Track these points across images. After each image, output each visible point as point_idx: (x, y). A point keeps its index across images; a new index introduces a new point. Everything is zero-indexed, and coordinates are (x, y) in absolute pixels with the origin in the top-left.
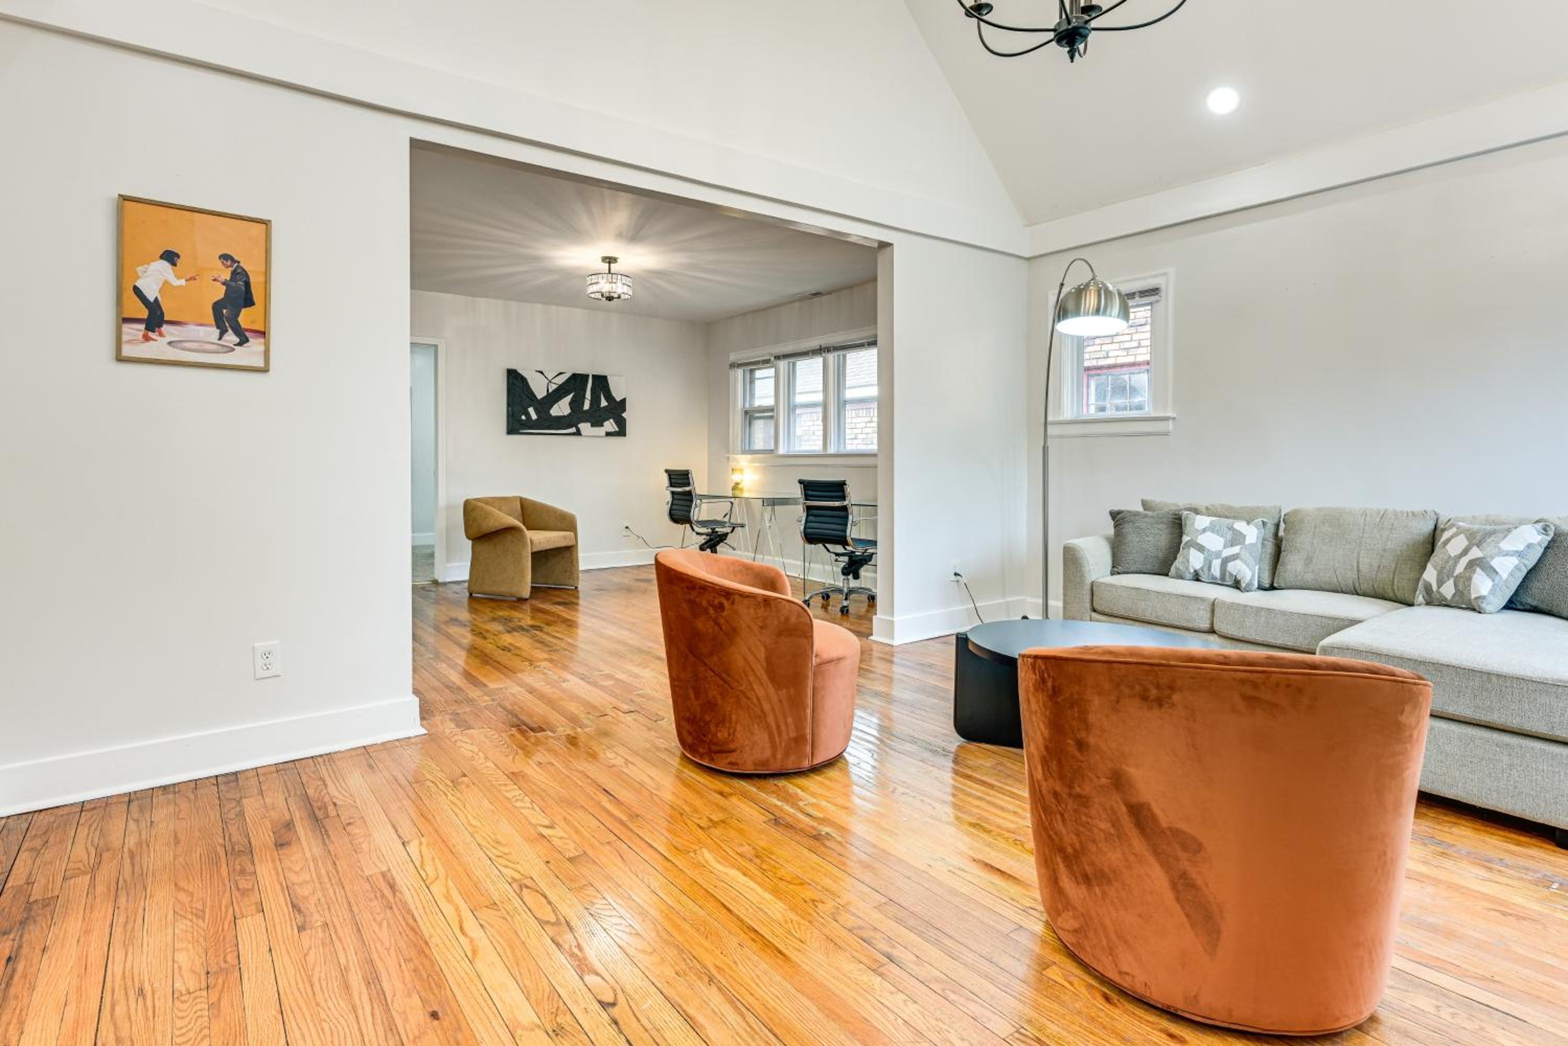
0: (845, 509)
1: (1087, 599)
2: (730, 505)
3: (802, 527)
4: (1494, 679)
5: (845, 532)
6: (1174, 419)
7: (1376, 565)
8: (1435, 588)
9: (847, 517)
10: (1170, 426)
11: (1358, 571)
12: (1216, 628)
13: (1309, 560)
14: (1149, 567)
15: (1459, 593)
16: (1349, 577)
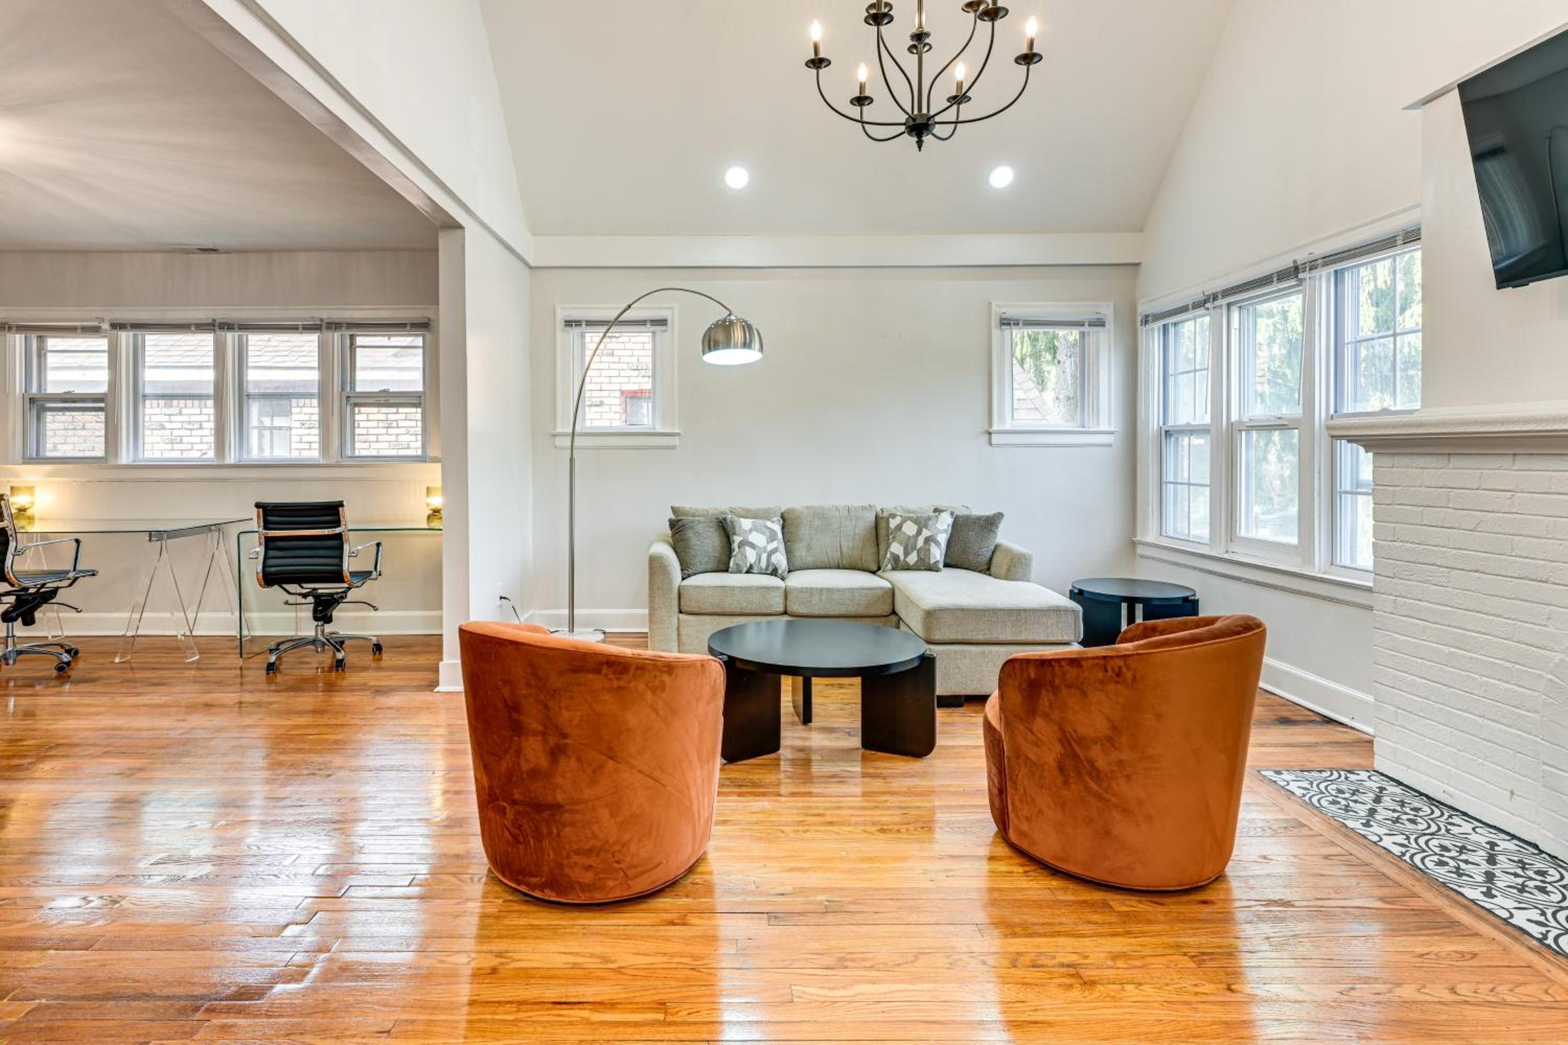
0: (339, 537)
1: (676, 602)
2: (75, 544)
3: (260, 568)
4: (1022, 613)
5: (341, 565)
6: (679, 434)
7: (851, 545)
8: (902, 558)
9: (341, 548)
10: (676, 441)
11: (841, 552)
12: (789, 609)
13: (809, 548)
14: (711, 566)
15: (920, 559)
16: (835, 556)
